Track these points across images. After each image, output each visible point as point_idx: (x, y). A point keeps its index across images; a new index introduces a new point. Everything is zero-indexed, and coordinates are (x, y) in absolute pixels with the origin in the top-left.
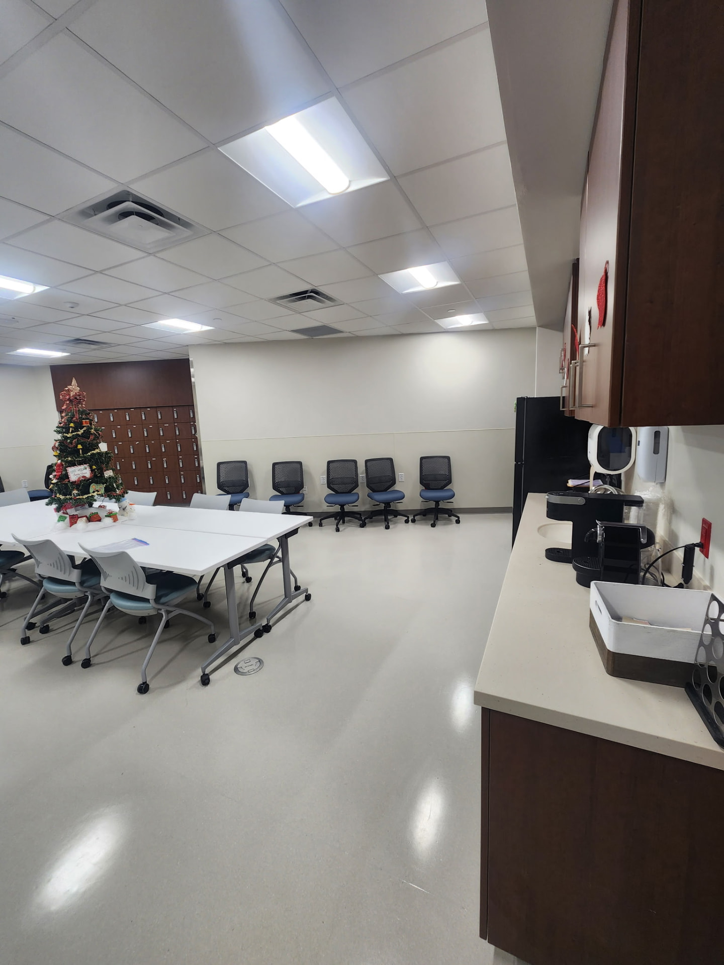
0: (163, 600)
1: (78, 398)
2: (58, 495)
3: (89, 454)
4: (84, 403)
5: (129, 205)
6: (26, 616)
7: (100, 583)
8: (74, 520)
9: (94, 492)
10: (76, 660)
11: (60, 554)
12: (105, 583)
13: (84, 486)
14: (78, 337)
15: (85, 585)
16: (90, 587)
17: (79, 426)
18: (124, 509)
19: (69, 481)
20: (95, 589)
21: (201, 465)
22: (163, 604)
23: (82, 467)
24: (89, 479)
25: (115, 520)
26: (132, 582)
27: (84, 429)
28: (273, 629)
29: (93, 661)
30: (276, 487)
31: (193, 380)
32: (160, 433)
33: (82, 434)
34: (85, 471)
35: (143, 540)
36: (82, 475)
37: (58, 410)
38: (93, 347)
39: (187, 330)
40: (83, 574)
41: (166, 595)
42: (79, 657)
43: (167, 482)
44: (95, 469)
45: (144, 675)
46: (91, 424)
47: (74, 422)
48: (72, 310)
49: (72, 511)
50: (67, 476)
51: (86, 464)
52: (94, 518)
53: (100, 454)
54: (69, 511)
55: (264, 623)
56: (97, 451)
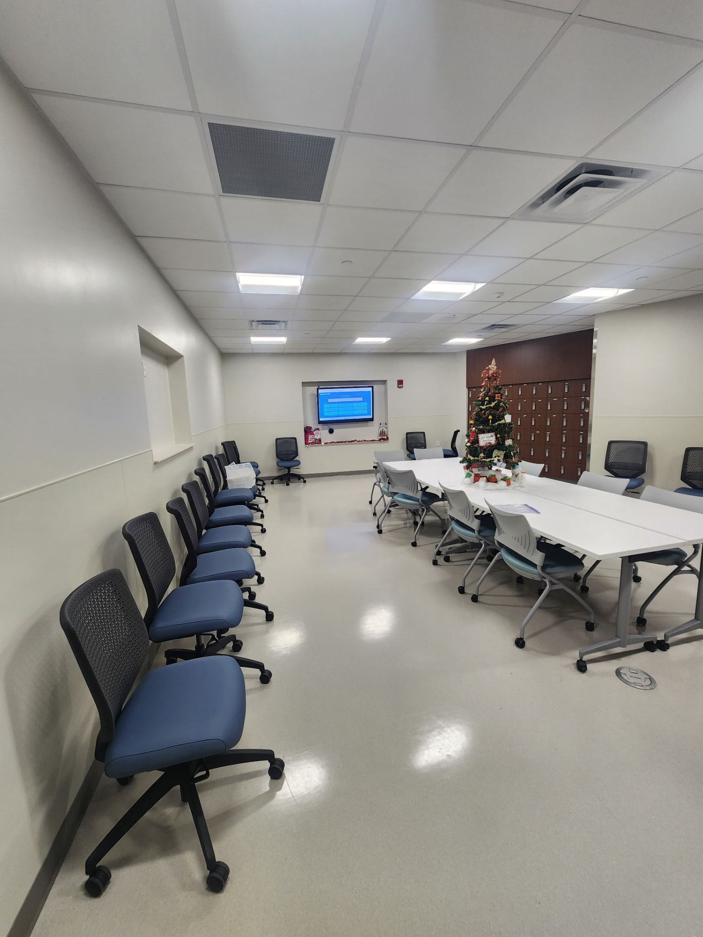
0: (549, 570)
1: (495, 375)
2: (469, 456)
3: (496, 424)
4: (499, 380)
5: (583, 177)
6: (436, 544)
7: (494, 536)
8: (477, 478)
9: (495, 457)
10: (467, 592)
11: (468, 503)
12: (498, 537)
13: (489, 451)
14: (493, 323)
15: (481, 534)
16: (484, 537)
17: (492, 399)
18: (516, 476)
19: (478, 446)
20: (487, 539)
21: (588, 442)
22: (548, 574)
23: (490, 434)
24: (493, 446)
25: (509, 484)
26: (523, 543)
27: (495, 402)
28: (672, 650)
29: (480, 599)
30: (685, 477)
31: (594, 351)
32: (547, 407)
33: (494, 406)
34: (491, 438)
35: (534, 508)
36: (488, 442)
37: (467, 387)
38: (503, 330)
39: (598, 298)
40: (481, 525)
41: (552, 566)
42: (470, 590)
43: (547, 455)
44: (499, 437)
45: (523, 632)
46: (501, 398)
47: (489, 397)
48: (499, 299)
49: (476, 471)
50: (477, 441)
51: (492, 432)
52: (492, 479)
53: (505, 424)
54: (473, 470)
55: (660, 637)
56: (503, 421)
